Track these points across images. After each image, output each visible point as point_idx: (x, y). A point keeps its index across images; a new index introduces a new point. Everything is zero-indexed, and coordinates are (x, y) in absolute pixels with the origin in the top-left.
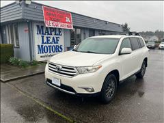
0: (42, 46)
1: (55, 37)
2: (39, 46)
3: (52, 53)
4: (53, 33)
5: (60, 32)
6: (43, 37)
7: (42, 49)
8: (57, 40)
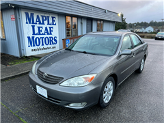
0: (33, 38)
1: (48, 26)
2: (29, 38)
3: (45, 46)
4: (46, 22)
5: (53, 21)
6: (33, 27)
7: (32, 42)
8: (51, 31)
